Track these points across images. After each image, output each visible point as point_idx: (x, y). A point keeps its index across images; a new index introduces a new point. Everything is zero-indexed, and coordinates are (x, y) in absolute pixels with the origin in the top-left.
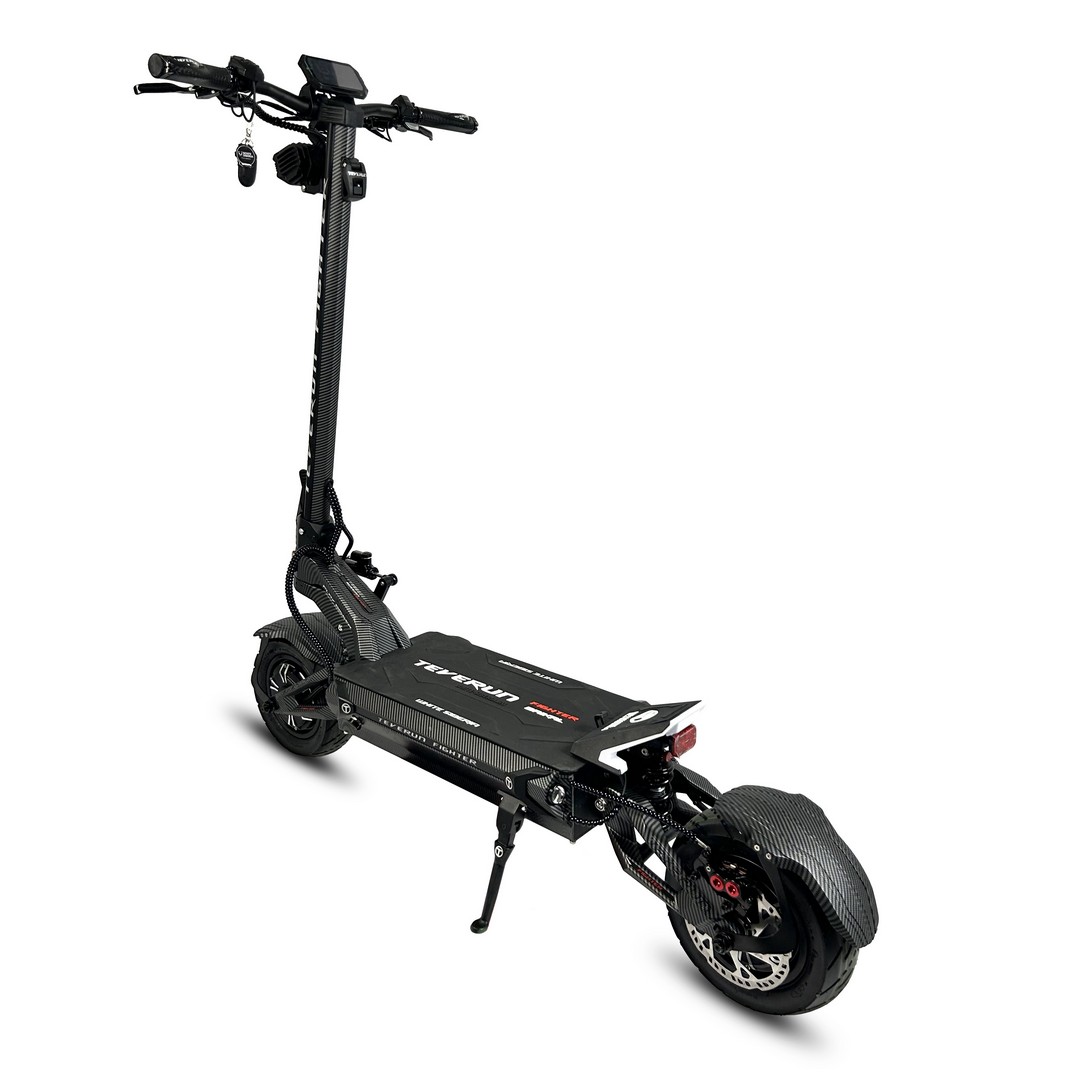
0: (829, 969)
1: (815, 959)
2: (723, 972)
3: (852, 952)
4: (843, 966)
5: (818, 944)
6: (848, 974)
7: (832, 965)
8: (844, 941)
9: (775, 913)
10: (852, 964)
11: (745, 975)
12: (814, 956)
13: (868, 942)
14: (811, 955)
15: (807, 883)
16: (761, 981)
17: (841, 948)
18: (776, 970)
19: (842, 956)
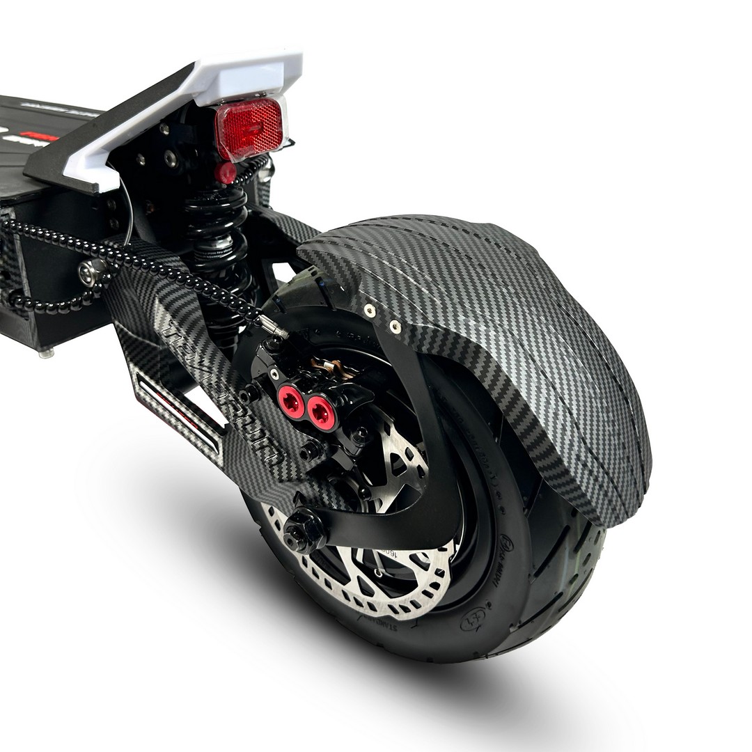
0: (537, 575)
1: (508, 555)
2: (328, 584)
3: (592, 534)
4: (568, 565)
5: (515, 522)
6: (579, 582)
7: (544, 565)
8: (574, 513)
9: (418, 461)
10: (589, 561)
11: (367, 591)
12: (505, 549)
13: (629, 514)
14: (499, 546)
15: (486, 385)
16: (397, 602)
17: (567, 529)
18: (424, 579)
19: (568, 545)
